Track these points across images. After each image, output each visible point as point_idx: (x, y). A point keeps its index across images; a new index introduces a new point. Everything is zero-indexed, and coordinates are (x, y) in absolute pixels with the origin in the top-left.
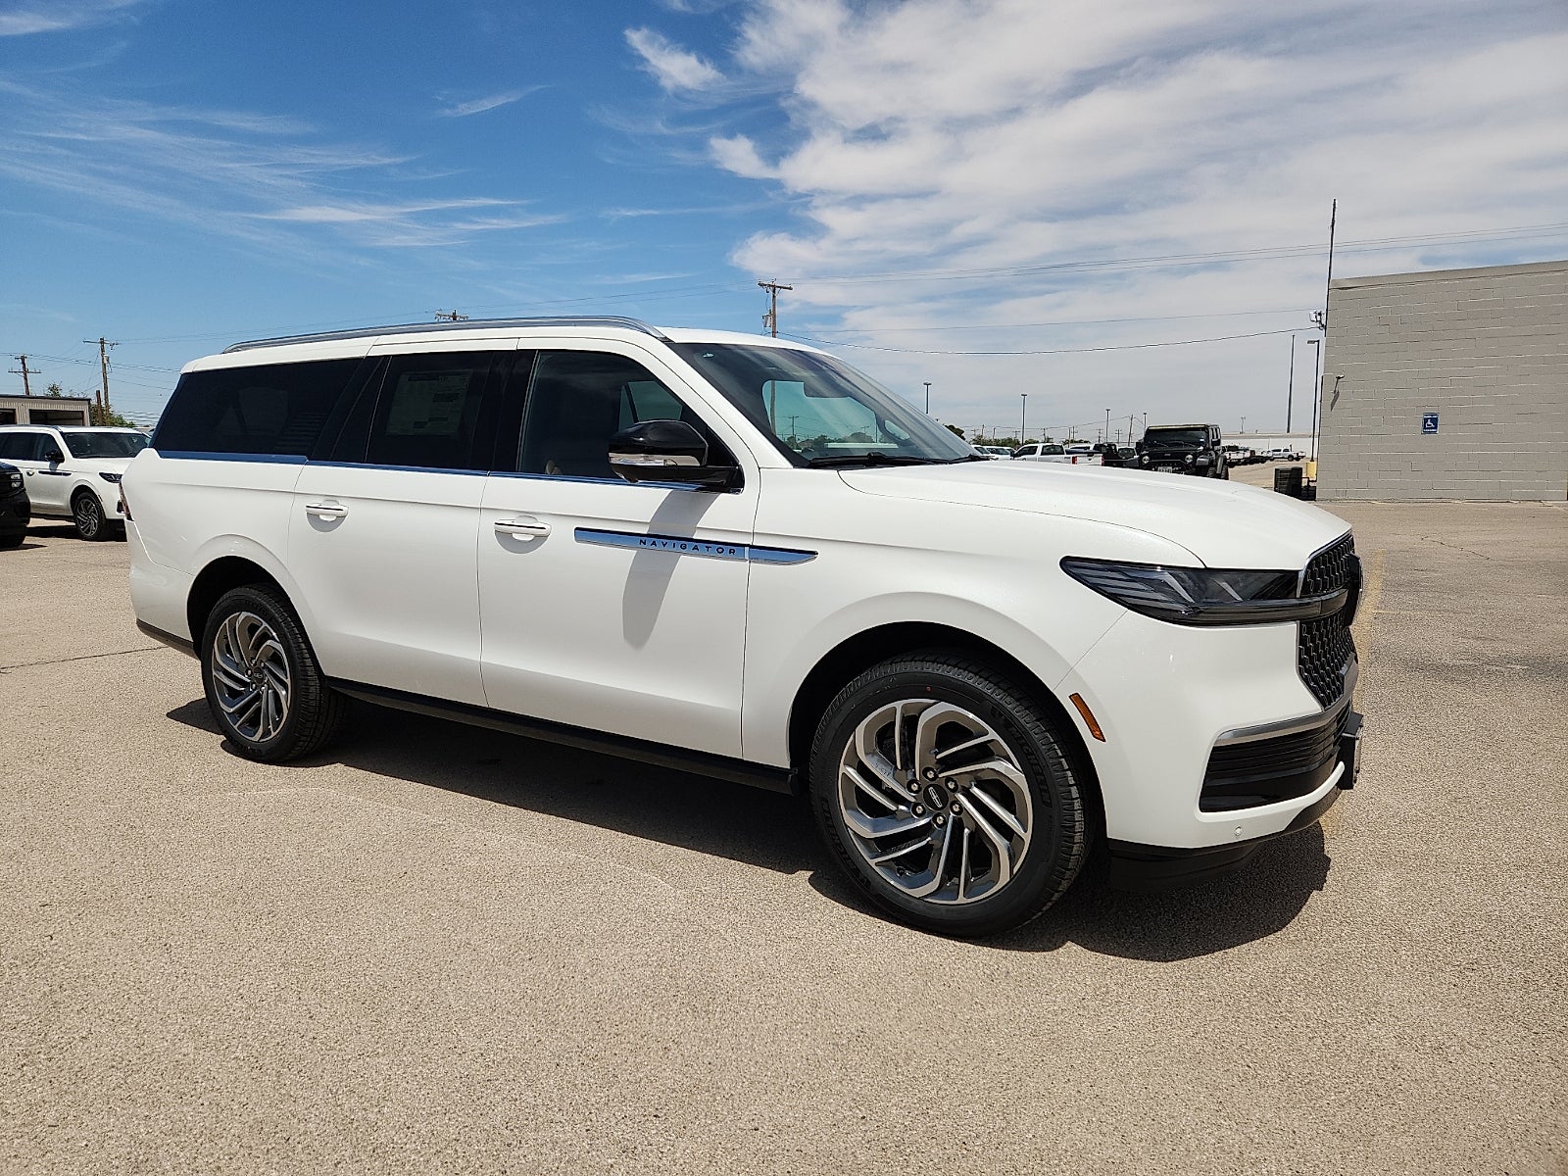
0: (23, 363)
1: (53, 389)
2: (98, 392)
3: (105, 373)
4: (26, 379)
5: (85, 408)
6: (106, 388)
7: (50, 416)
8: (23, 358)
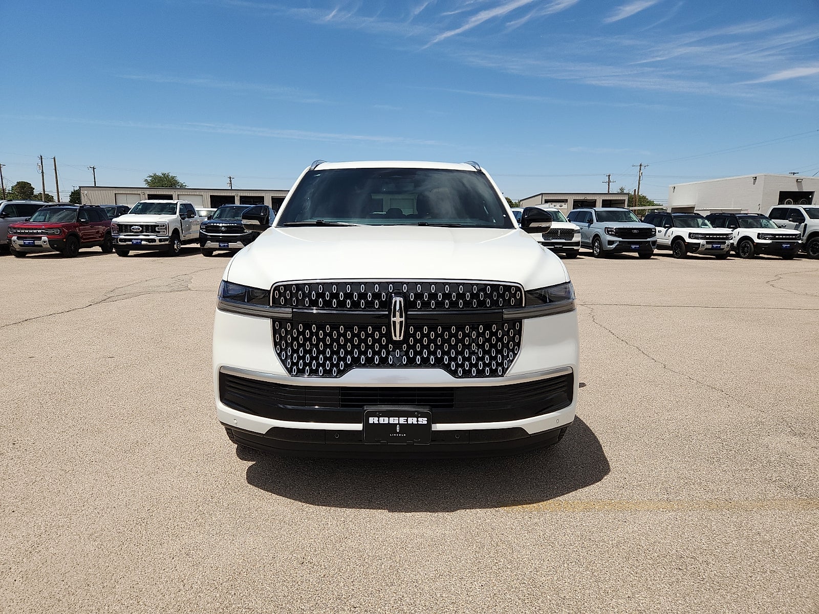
0: (609, 178)
1: (622, 189)
2: (635, 190)
3: (639, 180)
4: (609, 185)
5: (626, 198)
6: (639, 188)
7: (612, 202)
8: (609, 176)
